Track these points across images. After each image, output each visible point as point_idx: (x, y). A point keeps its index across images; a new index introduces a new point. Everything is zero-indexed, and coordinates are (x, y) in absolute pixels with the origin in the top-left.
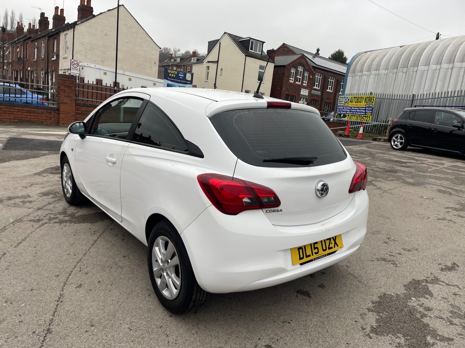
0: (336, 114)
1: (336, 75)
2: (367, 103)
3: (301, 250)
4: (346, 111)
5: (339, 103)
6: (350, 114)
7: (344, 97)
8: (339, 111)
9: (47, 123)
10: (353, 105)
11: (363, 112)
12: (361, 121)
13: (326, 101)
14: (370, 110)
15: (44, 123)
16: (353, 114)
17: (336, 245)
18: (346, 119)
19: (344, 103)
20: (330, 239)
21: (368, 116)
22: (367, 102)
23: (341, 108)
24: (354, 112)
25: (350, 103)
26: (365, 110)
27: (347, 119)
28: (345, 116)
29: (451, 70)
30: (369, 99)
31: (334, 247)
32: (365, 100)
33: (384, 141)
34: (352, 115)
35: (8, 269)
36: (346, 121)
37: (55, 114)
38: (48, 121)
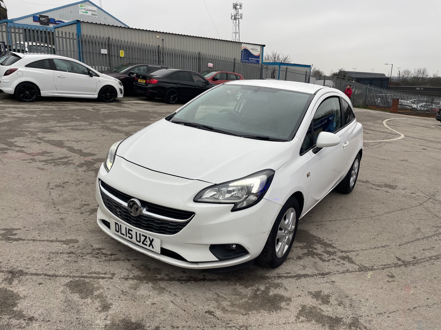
35: (404, 235)
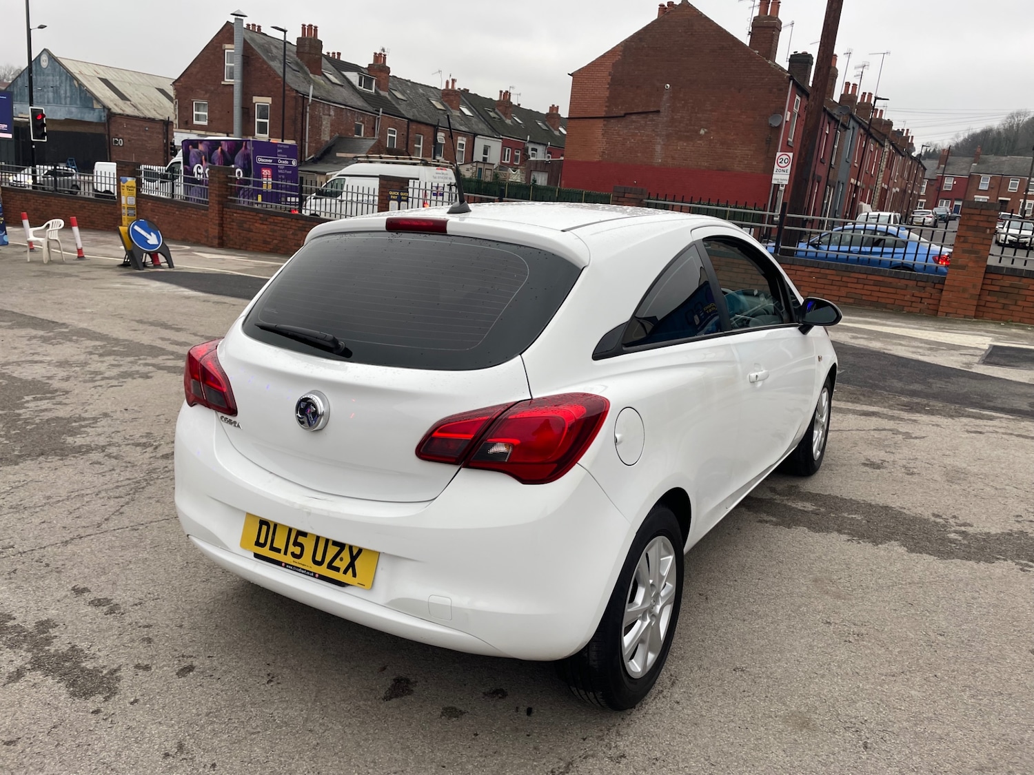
3: (264, 528)
9: (911, 309)
15: (906, 309)
17: (351, 569)
20: (342, 546)
31: (345, 572)
37: (933, 291)
38: (914, 304)
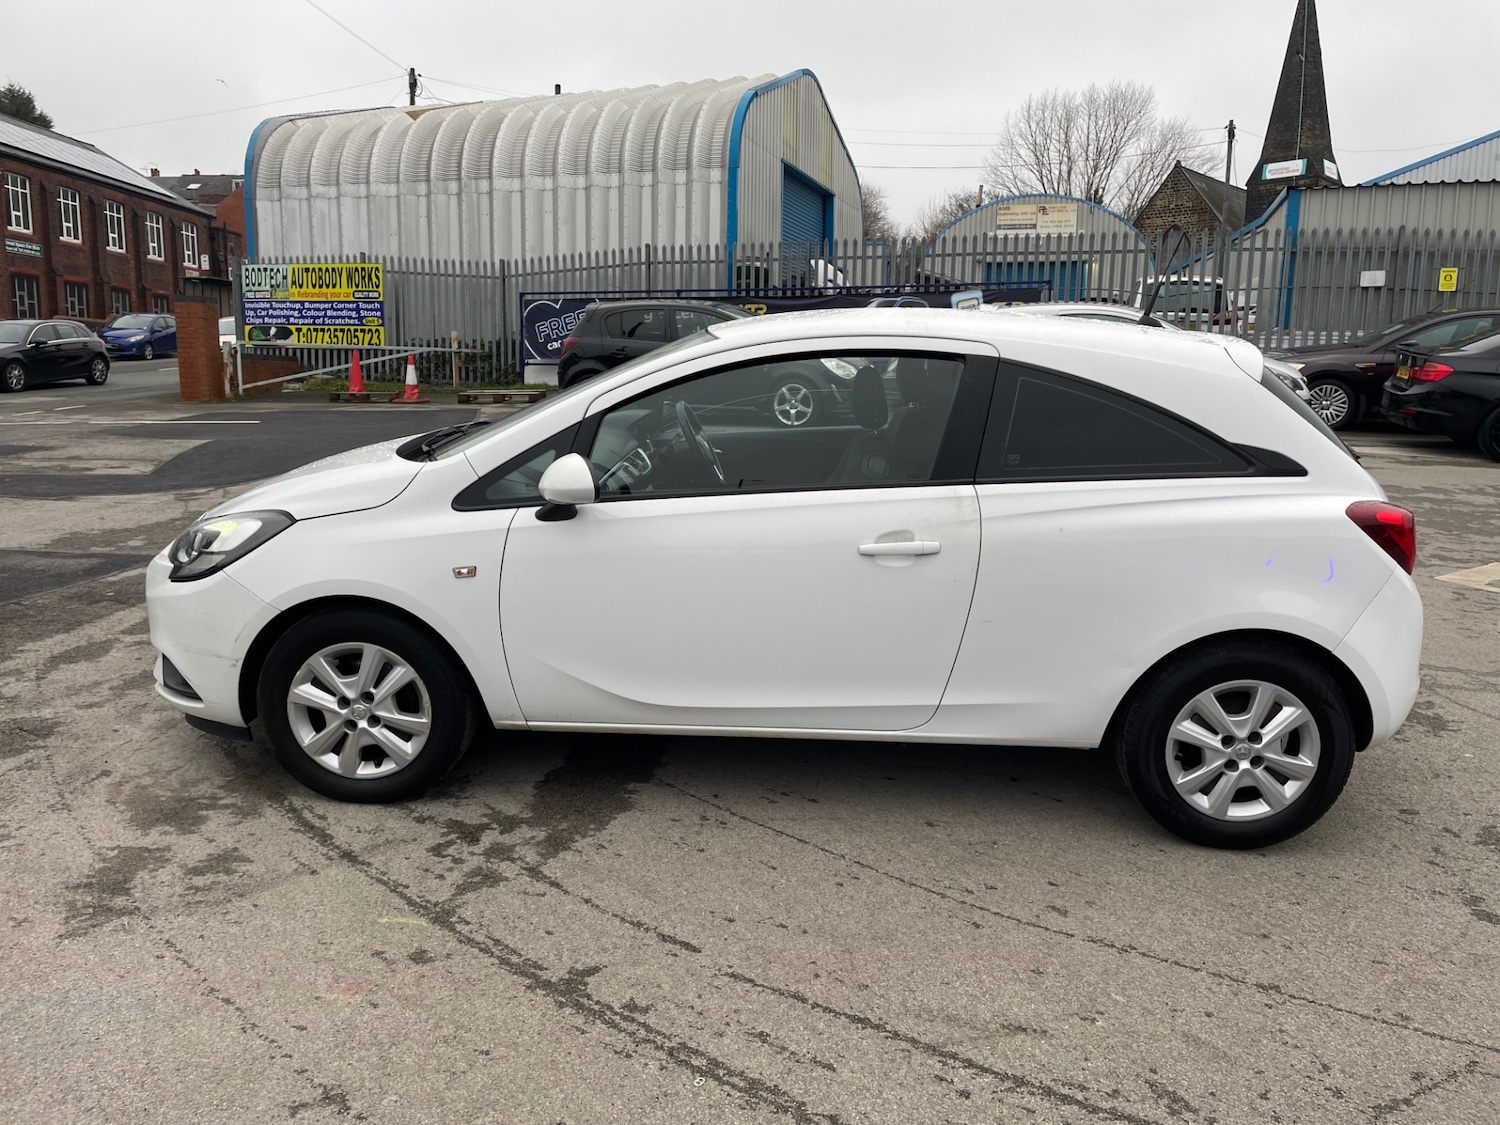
0: (247, 328)
1: (80, 183)
2: (360, 288)
4: (287, 317)
5: (248, 288)
6: (303, 324)
7: (265, 270)
8: (258, 317)
10: (306, 294)
11: (350, 318)
12: (352, 346)
13: (68, 277)
14: (376, 310)
16: (314, 324)
18: (292, 342)
19: (268, 287)
21: (374, 329)
22: (357, 286)
23: (262, 305)
24: (319, 317)
25: (295, 290)
26: (358, 310)
27: (296, 342)
28: (284, 333)
29: (583, 192)
30: (362, 274)
32: (350, 278)
33: (495, 402)
34: (312, 327)
36: (294, 350)
